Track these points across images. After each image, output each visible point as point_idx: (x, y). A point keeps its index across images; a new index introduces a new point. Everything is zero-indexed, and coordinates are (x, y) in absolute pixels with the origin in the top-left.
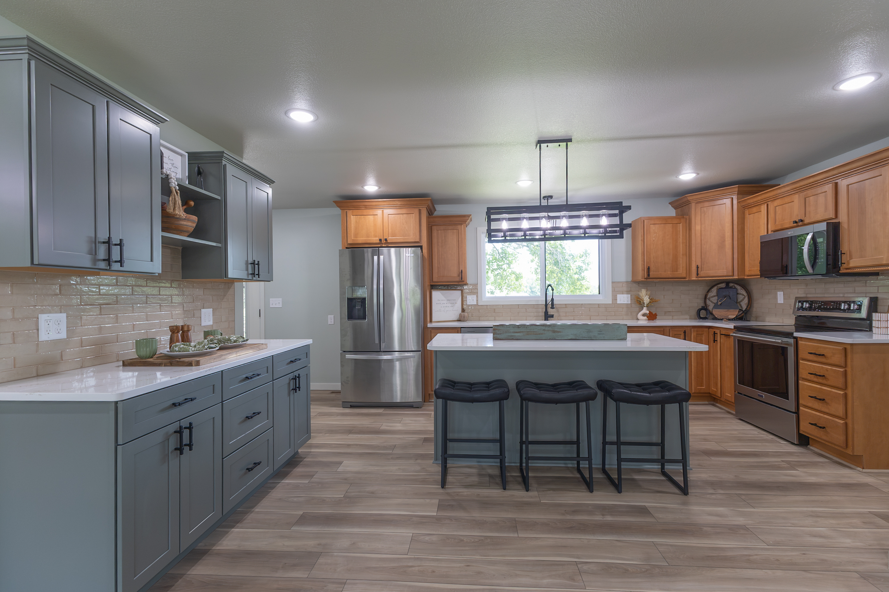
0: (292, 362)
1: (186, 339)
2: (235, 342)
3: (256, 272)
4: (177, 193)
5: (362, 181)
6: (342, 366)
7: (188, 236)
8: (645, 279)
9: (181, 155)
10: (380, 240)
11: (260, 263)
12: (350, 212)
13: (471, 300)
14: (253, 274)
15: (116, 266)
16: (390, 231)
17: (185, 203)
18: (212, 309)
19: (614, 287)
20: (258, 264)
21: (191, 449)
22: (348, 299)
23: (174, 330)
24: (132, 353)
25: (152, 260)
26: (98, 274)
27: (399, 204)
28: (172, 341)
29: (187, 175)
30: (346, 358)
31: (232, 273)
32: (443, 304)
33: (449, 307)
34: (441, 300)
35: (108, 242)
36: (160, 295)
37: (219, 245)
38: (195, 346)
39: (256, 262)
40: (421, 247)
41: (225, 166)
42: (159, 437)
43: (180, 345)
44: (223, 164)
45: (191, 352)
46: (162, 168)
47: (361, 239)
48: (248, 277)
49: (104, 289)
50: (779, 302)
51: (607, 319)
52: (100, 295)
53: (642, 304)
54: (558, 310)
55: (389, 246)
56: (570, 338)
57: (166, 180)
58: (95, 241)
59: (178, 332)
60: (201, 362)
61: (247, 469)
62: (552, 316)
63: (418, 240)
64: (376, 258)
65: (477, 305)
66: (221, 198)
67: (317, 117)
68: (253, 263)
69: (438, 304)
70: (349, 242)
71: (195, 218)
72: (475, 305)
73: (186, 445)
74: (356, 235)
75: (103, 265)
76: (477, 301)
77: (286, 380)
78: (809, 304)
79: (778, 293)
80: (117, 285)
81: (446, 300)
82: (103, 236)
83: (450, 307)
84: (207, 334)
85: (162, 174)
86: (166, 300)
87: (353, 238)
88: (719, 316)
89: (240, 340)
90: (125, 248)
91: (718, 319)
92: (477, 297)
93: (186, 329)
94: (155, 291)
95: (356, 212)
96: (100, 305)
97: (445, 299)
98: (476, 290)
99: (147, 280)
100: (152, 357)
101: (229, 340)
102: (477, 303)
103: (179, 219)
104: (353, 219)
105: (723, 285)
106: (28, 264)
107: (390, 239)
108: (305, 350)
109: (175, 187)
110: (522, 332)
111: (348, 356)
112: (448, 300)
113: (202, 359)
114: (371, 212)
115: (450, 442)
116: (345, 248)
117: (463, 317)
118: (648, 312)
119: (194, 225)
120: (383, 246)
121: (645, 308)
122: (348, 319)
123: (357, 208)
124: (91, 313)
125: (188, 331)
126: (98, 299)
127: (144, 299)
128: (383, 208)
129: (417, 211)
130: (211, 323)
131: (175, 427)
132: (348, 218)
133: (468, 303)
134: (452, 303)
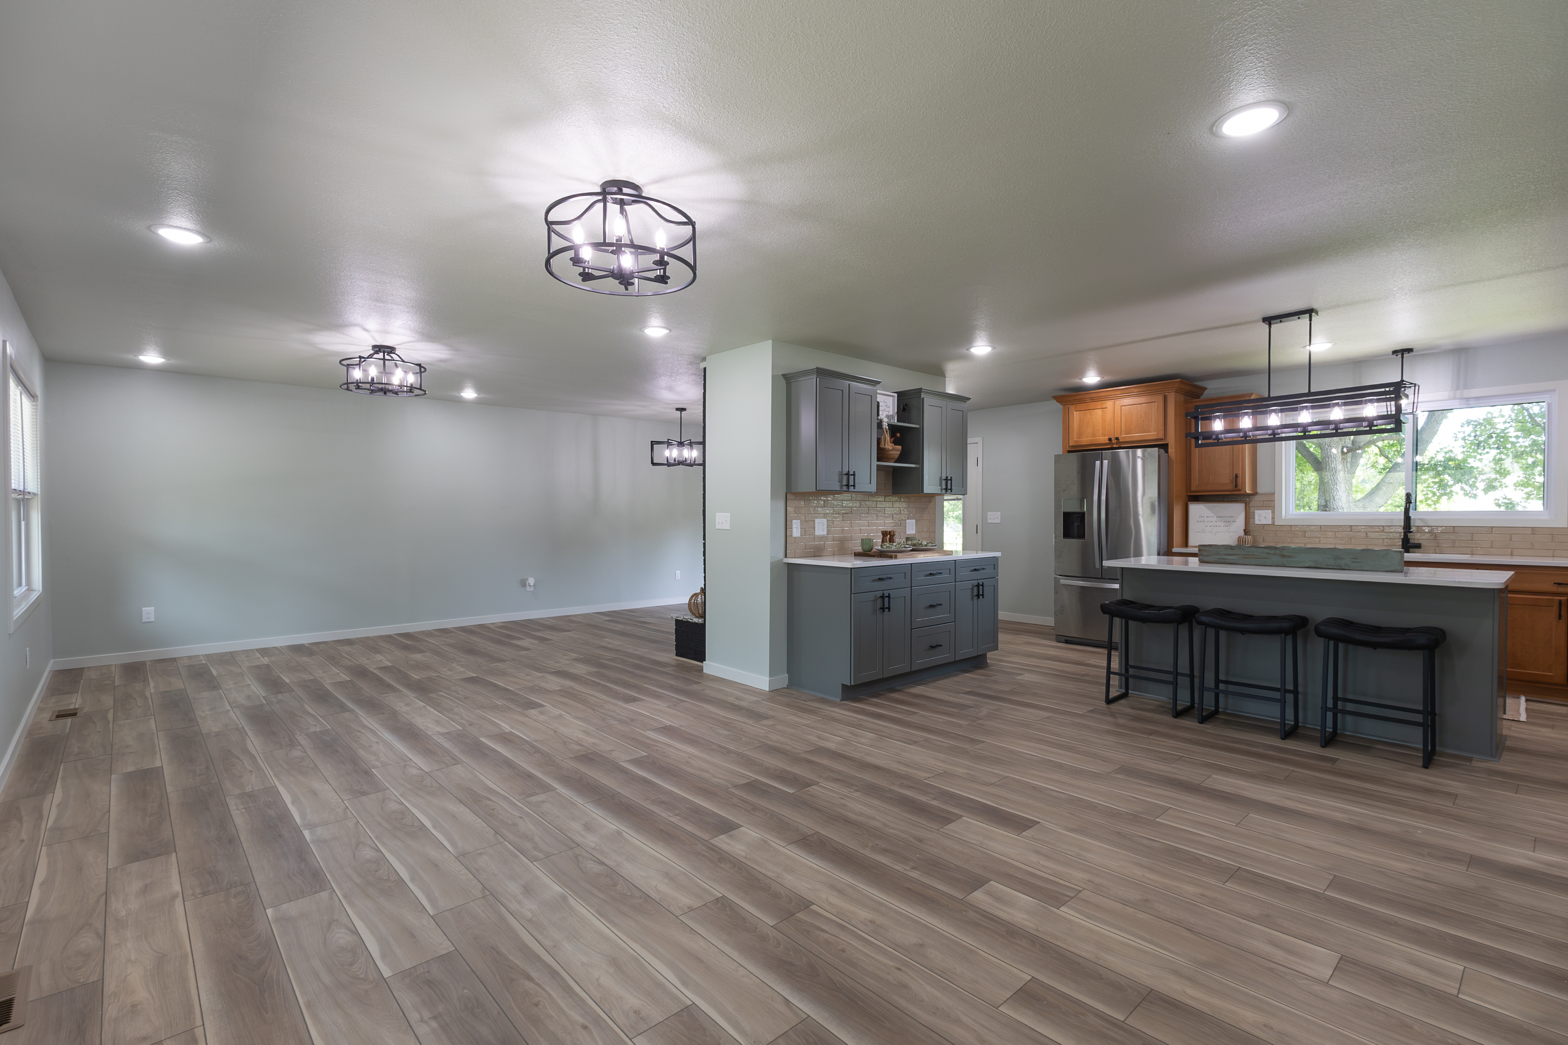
0: (975, 570)
1: (892, 541)
2: (925, 546)
3: (949, 487)
4: (887, 431)
5: (1081, 373)
6: (1056, 592)
7: (895, 462)
9: (892, 396)
10: (1110, 439)
11: (953, 478)
12: (1072, 408)
13: (1262, 517)
14: (946, 489)
15: (851, 489)
16: (1123, 427)
17: (893, 435)
18: (914, 520)
20: (951, 480)
21: (889, 611)
22: (1064, 513)
23: (885, 534)
24: (859, 549)
25: (870, 483)
26: (842, 493)
27: (1135, 391)
28: (883, 542)
29: (896, 411)
30: (1061, 583)
31: (928, 489)
32: (1210, 522)
33: (1220, 526)
34: (1205, 517)
35: (848, 474)
36: (877, 507)
37: (918, 466)
38: (896, 546)
39: (949, 478)
40: (1164, 447)
41: (923, 399)
42: (871, 596)
43: (887, 544)
44: (922, 397)
45: (893, 549)
46: (878, 415)
47: (1086, 440)
48: (942, 492)
49: (845, 504)
51: (1554, 556)
52: (843, 507)
55: (1122, 446)
56: (1307, 565)
57: (880, 424)
58: (841, 474)
59: (887, 536)
60: (898, 556)
61: (931, 646)
62: (1418, 546)
63: (1161, 436)
64: (1098, 463)
65: (1273, 525)
66: (920, 426)
67: (994, 348)
68: (946, 479)
69: (1202, 521)
70: (1071, 444)
71: (899, 447)
72: (1270, 525)
73: (886, 608)
74: (1080, 435)
75: (845, 488)
76: (1273, 518)
77: (969, 584)
80: (852, 500)
81: (1215, 516)
82: (845, 471)
83: (1222, 526)
84: (908, 539)
85: (878, 419)
86: (881, 512)
87: (1075, 439)
89: (929, 545)
90: (856, 477)
92: (1273, 512)
93: (892, 534)
94: (874, 504)
95: (1080, 406)
96: (843, 514)
97: (1213, 515)
98: (1270, 502)
99: (869, 496)
100: (870, 551)
101: (921, 544)
102: (1273, 522)
103: (889, 450)
104: (1076, 416)
106: (815, 490)
107: (1123, 437)
108: (994, 562)
109: (886, 428)
110: (1237, 554)
111: (1064, 581)
112: (1219, 517)
113: (899, 555)
114: (1099, 404)
115: (1130, 668)
116: (1067, 452)
117: (1245, 542)
119: (899, 453)
120: (1115, 446)
122: (1064, 537)
123: (1082, 401)
124: (838, 520)
125: (894, 535)
126: (842, 510)
127: (867, 510)
128: (1115, 398)
129: (1160, 399)
130: (914, 532)
131: (880, 594)
132: (1070, 415)
133: (1257, 522)
134: (1222, 521)
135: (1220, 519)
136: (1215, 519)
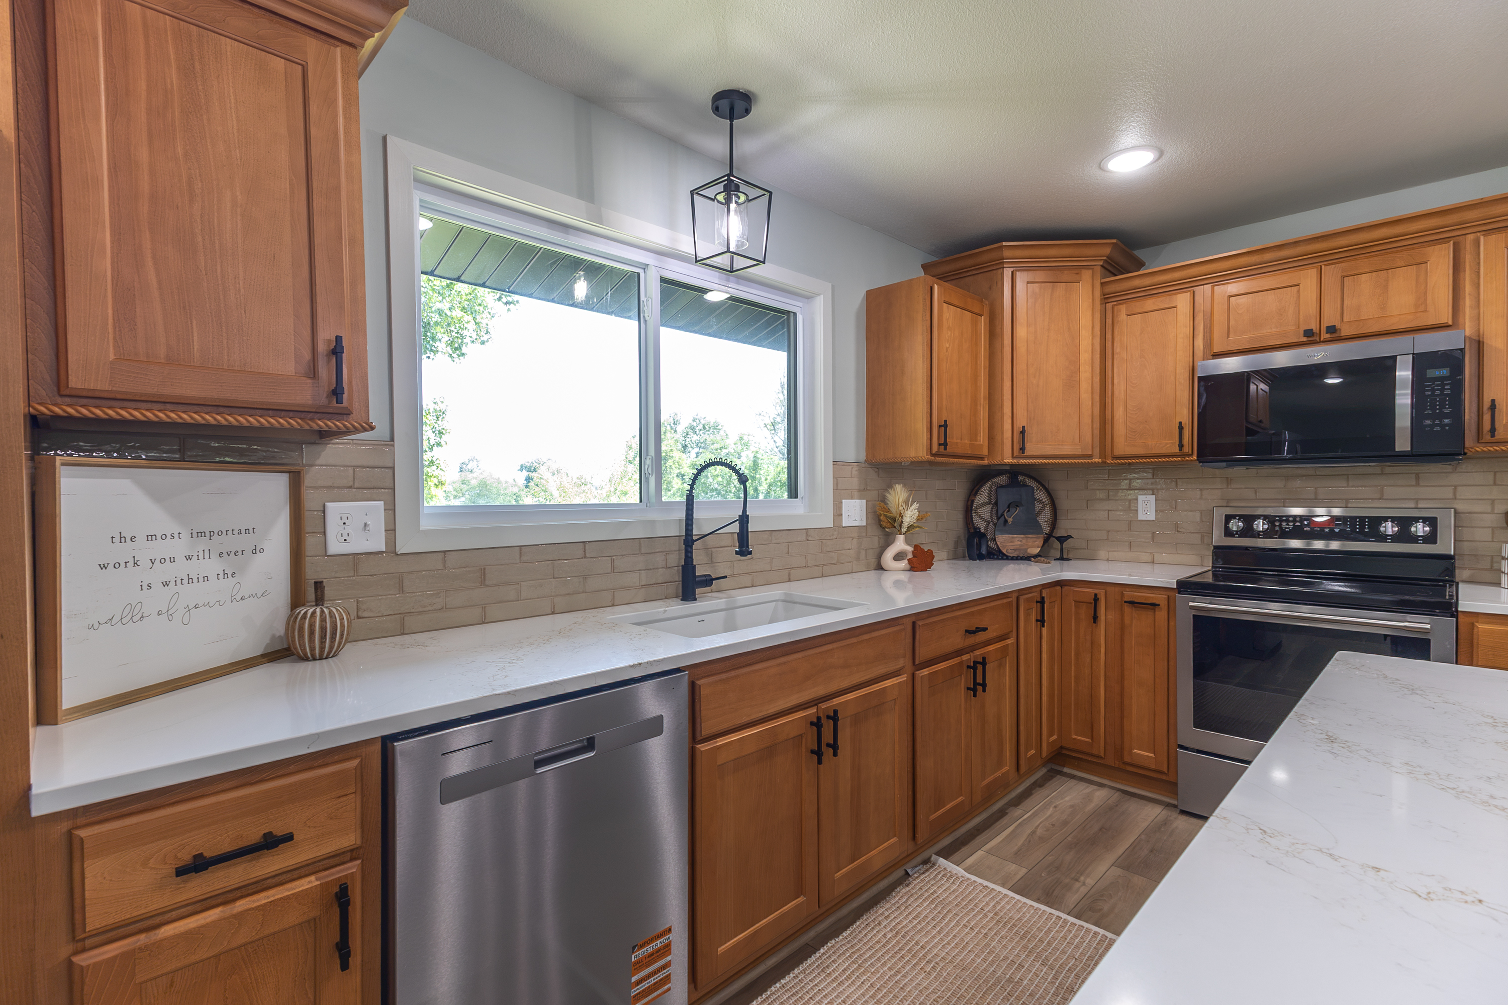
8: (934, 455)
13: (351, 526)
19: (836, 478)
32: (162, 561)
50: (1141, 516)
53: (895, 527)
65: (392, 552)
69: (117, 566)
72: (379, 551)
76: (391, 531)
78: (1269, 522)
79: (1141, 498)
81: (185, 535)
83: (213, 578)
88: (1010, 551)
91: (1010, 558)
92: (391, 509)
98: (384, 468)
102: (390, 540)
105: (1002, 480)
112: (201, 534)
118: (910, 549)
121: (901, 538)
133: (335, 546)
134: (214, 555)
135: (203, 544)
136: (179, 547)
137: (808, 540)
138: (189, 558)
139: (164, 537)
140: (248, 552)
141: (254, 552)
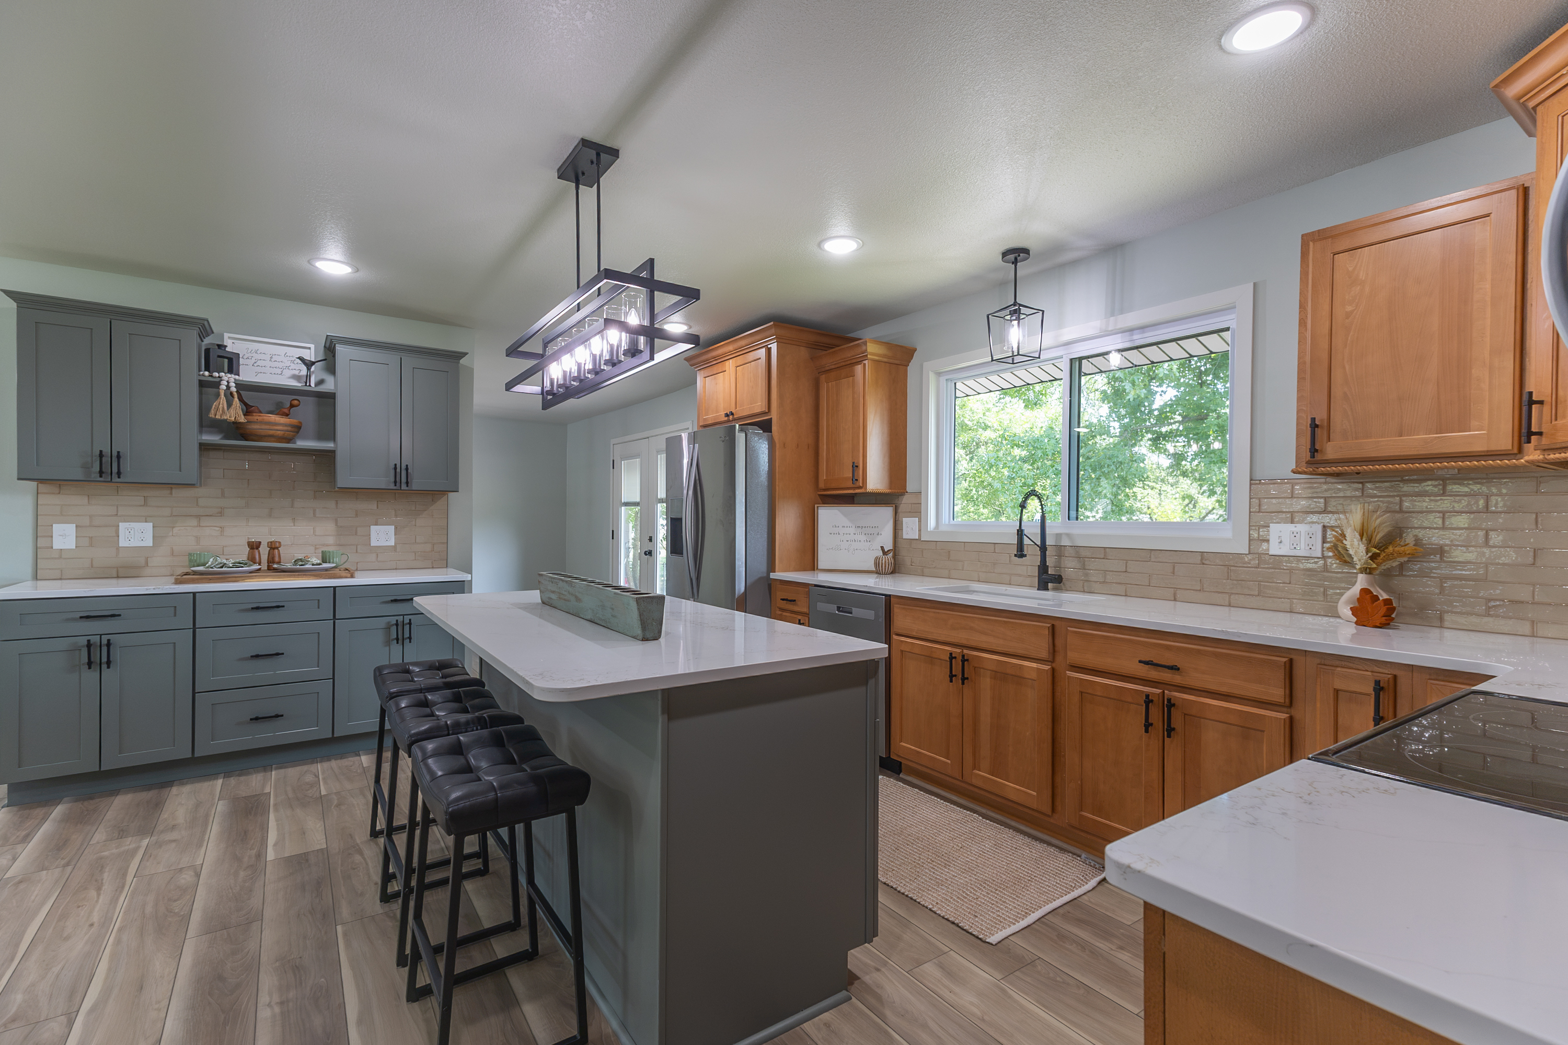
0: (396, 600)
3: (404, 480)
8: (1309, 464)
10: (728, 415)
11: (412, 466)
12: (702, 373)
13: (912, 528)
14: (396, 482)
16: (737, 397)
19: (1259, 499)
20: (407, 469)
22: (672, 519)
25: (181, 470)
27: (744, 345)
32: (847, 534)
33: (860, 541)
34: (839, 525)
40: (769, 422)
41: (337, 351)
42: (60, 644)
47: (711, 417)
54: (1084, 564)
58: (91, 455)
59: (258, 548)
61: (256, 718)
63: (765, 408)
64: (691, 448)
65: (919, 539)
69: (834, 534)
70: (701, 424)
72: (917, 539)
73: (104, 662)
74: (707, 410)
76: (919, 531)
77: (377, 623)
81: (854, 527)
83: (862, 541)
87: (704, 417)
92: (920, 521)
95: (707, 370)
97: (850, 525)
98: (917, 511)
102: (921, 535)
104: (705, 383)
107: (737, 411)
112: (859, 527)
114: (721, 366)
117: (882, 567)
120: (731, 425)
122: (672, 552)
123: (708, 363)
128: (731, 357)
129: (765, 352)
130: (390, 543)
132: (701, 384)
133: (905, 537)
134: (863, 534)
135: (859, 530)
136: (852, 530)
137: (1203, 564)
138: (855, 534)
139: (847, 527)
140: (875, 534)
141: (878, 534)
